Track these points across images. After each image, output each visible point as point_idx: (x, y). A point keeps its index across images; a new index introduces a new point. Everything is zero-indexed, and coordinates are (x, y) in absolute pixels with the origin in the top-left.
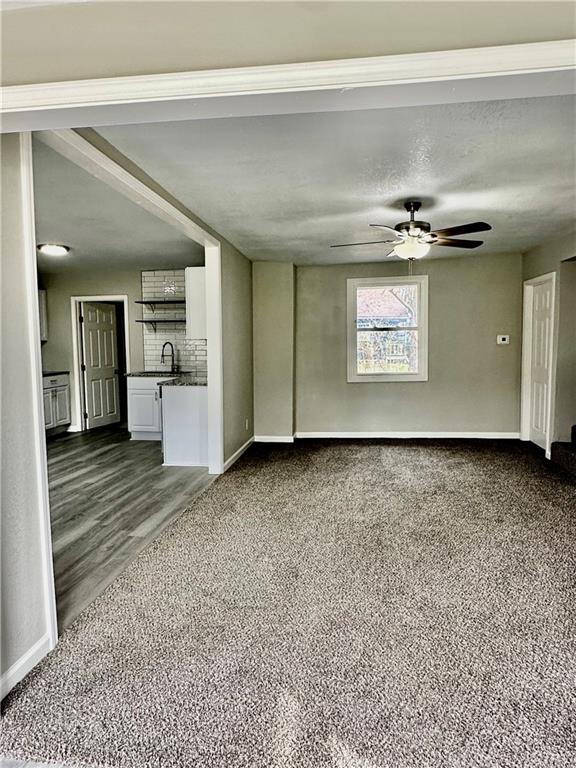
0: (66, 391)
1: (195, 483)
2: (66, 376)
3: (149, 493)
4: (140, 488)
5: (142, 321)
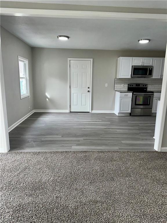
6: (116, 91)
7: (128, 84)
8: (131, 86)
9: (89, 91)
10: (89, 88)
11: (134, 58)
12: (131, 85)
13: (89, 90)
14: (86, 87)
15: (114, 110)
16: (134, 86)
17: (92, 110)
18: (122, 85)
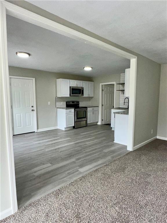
0: (97, 112)
1: (119, 152)
2: (97, 107)
3: (100, 153)
4: (99, 150)
5: (120, 90)
6: (57, 108)
7: (66, 102)
8: (69, 104)
9: (33, 110)
10: (32, 107)
11: (71, 80)
12: (69, 102)
13: (33, 108)
14: (30, 106)
15: (57, 126)
16: (71, 103)
17: (38, 129)
18: (62, 103)
